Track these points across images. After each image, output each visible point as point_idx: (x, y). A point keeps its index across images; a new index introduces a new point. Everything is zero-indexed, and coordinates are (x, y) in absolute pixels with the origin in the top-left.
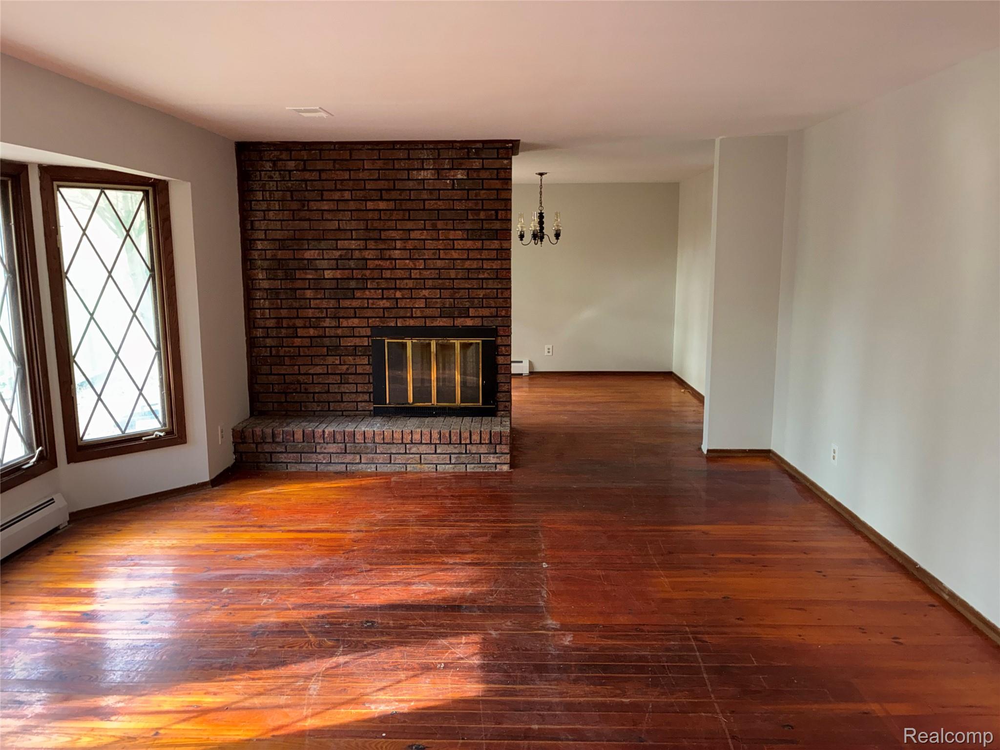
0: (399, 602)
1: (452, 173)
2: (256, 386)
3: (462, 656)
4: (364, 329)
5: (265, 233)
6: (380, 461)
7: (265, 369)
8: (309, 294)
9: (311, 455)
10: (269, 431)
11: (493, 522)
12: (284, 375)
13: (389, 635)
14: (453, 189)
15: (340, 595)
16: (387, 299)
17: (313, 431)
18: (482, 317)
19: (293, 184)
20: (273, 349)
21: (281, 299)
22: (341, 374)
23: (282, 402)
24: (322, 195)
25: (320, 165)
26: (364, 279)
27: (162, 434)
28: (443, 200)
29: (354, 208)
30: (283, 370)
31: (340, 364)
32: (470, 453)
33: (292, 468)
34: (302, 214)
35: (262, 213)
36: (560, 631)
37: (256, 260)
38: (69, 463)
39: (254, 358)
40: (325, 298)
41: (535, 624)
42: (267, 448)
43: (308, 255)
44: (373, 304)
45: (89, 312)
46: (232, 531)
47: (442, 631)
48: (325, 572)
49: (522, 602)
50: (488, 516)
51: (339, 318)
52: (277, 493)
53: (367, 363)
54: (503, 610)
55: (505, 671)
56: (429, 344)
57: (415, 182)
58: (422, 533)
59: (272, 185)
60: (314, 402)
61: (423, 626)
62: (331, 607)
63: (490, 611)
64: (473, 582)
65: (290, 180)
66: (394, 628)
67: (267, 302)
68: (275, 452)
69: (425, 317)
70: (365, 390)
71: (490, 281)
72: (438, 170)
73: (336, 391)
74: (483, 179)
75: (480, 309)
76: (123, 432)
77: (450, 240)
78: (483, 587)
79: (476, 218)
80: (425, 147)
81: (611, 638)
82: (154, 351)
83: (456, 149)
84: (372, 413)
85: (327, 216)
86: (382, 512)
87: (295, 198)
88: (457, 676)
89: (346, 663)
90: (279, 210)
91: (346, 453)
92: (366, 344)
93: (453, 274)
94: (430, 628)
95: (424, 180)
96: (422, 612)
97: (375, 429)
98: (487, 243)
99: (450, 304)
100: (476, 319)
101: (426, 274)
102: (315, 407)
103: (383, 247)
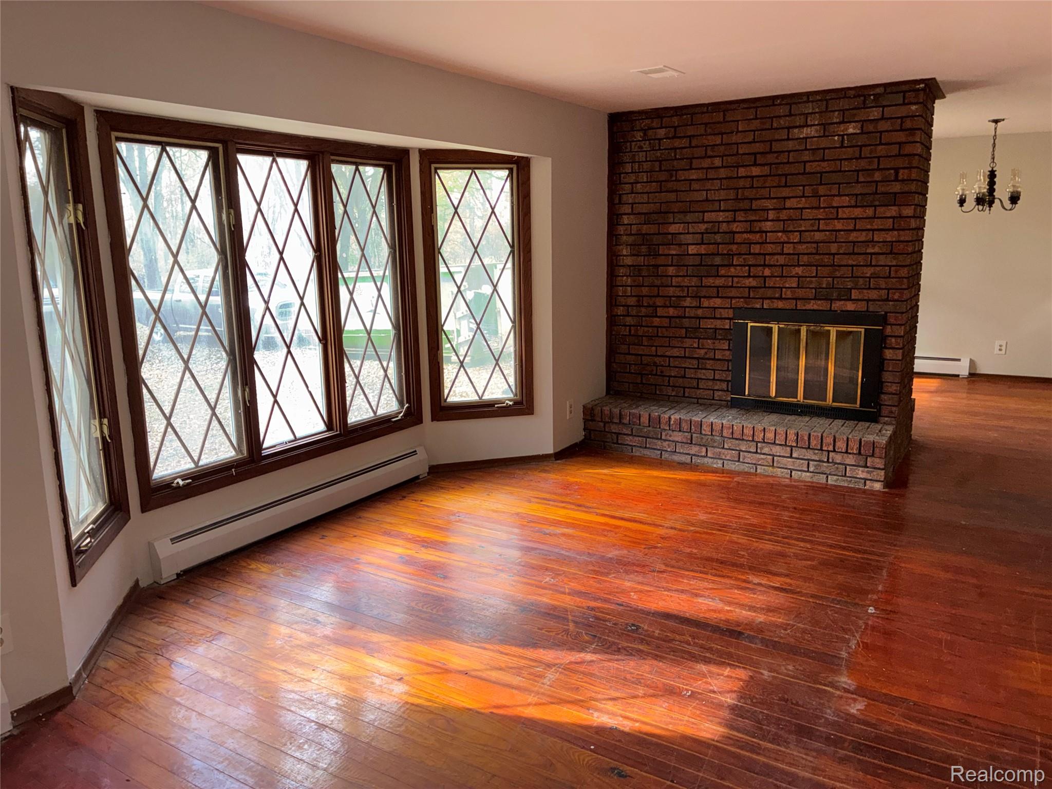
0: (676, 612)
1: (842, 127)
2: (614, 365)
3: (716, 689)
4: (727, 310)
5: (632, 208)
6: (728, 458)
7: (624, 348)
8: (671, 271)
9: (656, 441)
10: (616, 411)
11: (831, 546)
12: (641, 355)
13: (648, 644)
14: (842, 147)
15: (619, 590)
16: (754, 277)
17: (659, 416)
18: (868, 301)
19: (661, 154)
20: (632, 328)
21: (643, 276)
22: (698, 359)
23: (637, 383)
24: (691, 163)
25: (691, 131)
26: (730, 254)
27: (511, 403)
28: (828, 160)
29: (724, 176)
30: (641, 350)
31: (698, 348)
32: (833, 462)
33: (637, 452)
34: (670, 185)
35: (630, 185)
36: (852, 694)
37: (621, 235)
38: (432, 421)
39: (613, 337)
40: (687, 276)
41: (823, 677)
42: (614, 428)
43: (673, 229)
44: (738, 283)
45: (457, 285)
46: (552, 505)
47: (708, 655)
48: (617, 563)
49: (819, 647)
50: (827, 538)
51: (700, 297)
52: (612, 475)
53: (727, 348)
54: (791, 651)
55: (759, 722)
56: (799, 331)
57: (796, 142)
58: (740, 543)
59: (641, 156)
60: (669, 386)
61: (689, 644)
62: (606, 601)
63: (774, 647)
64: (769, 610)
65: (660, 149)
66: (658, 638)
67: (629, 280)
68: (621, 434)
69: (796, 299)
70: (723, 378)
71: (881, 257)
72: (824, 125)
73: (692, 376)
74: (881, 132)
75: (865, 291)
76: (480, 398)
77: (833, 207)
78: (780, 618)
79: (869, 179)
80: (811, 99)
81: (919, 722)
82: (510, 324)
83: (850, 97)
84: (729, 403)
85: (695, 186)
86: (706, 513)
87: (663, 169)
88: (700, 709)
89: (592, 661)
90: (647, 182)
91: (691, 443)
92: (727, 327)
93: (834, 248)
94: (696, 648)
95: (806, 138)
96: (696, 630)
97: (724, 422)
98: (880, 210)
99: (828, 283)
100: (859, 303)
101: (802, 248)
102: (670, 391)
103: (754, 218)
